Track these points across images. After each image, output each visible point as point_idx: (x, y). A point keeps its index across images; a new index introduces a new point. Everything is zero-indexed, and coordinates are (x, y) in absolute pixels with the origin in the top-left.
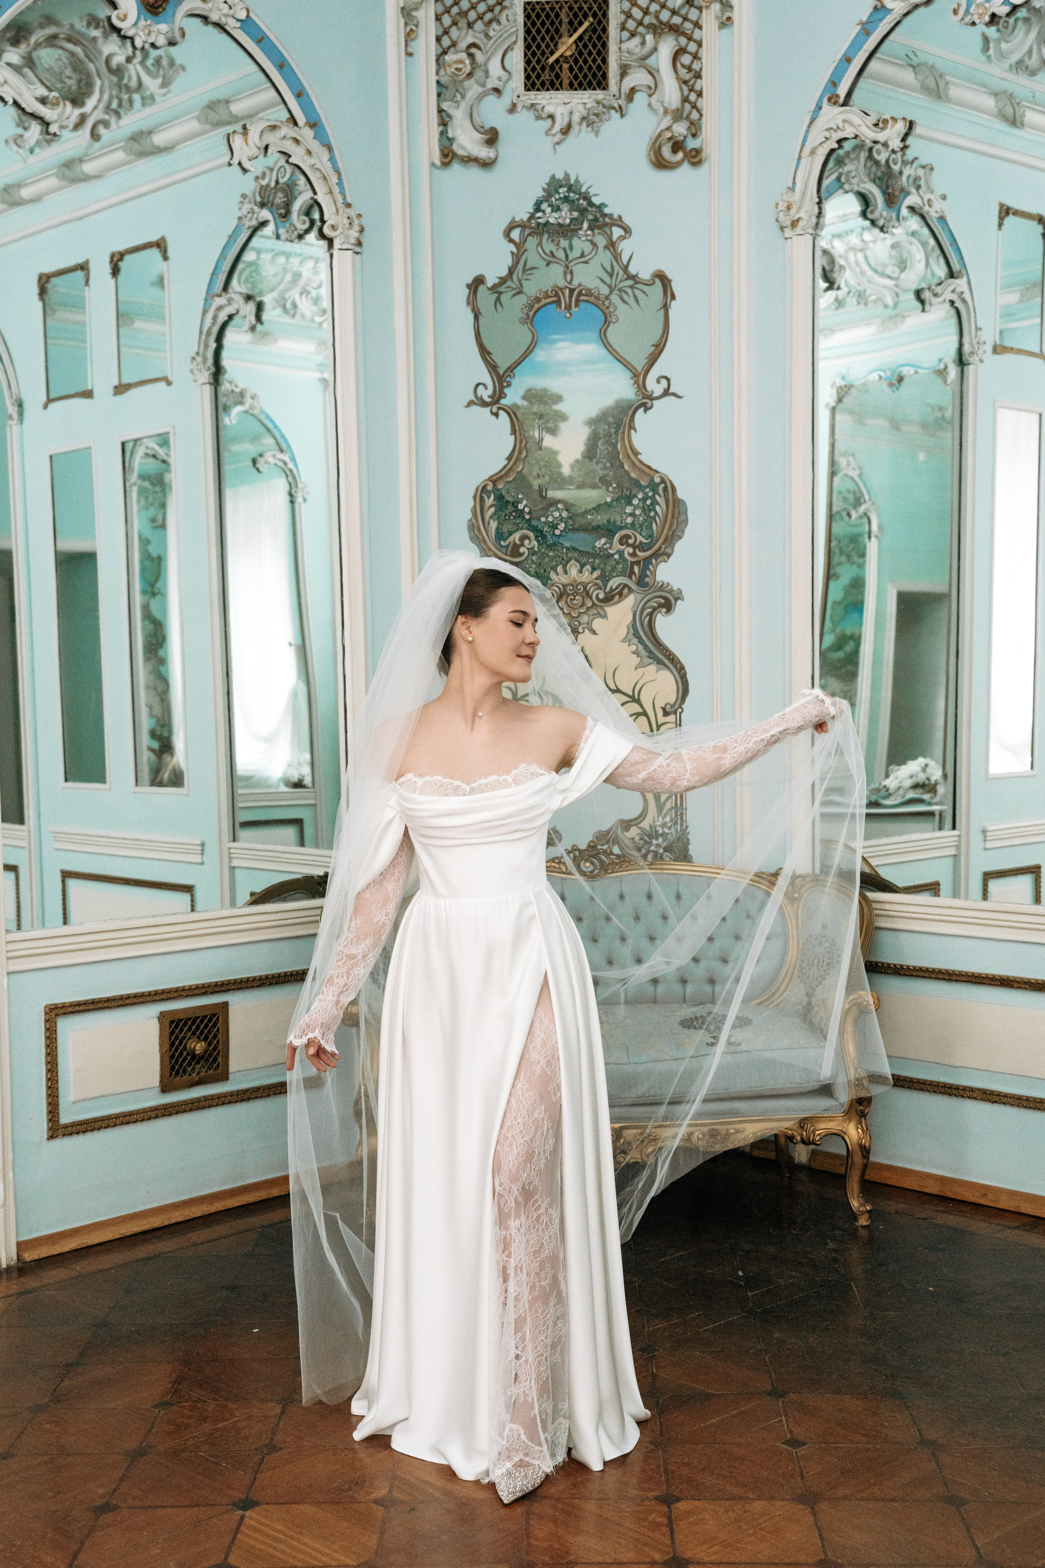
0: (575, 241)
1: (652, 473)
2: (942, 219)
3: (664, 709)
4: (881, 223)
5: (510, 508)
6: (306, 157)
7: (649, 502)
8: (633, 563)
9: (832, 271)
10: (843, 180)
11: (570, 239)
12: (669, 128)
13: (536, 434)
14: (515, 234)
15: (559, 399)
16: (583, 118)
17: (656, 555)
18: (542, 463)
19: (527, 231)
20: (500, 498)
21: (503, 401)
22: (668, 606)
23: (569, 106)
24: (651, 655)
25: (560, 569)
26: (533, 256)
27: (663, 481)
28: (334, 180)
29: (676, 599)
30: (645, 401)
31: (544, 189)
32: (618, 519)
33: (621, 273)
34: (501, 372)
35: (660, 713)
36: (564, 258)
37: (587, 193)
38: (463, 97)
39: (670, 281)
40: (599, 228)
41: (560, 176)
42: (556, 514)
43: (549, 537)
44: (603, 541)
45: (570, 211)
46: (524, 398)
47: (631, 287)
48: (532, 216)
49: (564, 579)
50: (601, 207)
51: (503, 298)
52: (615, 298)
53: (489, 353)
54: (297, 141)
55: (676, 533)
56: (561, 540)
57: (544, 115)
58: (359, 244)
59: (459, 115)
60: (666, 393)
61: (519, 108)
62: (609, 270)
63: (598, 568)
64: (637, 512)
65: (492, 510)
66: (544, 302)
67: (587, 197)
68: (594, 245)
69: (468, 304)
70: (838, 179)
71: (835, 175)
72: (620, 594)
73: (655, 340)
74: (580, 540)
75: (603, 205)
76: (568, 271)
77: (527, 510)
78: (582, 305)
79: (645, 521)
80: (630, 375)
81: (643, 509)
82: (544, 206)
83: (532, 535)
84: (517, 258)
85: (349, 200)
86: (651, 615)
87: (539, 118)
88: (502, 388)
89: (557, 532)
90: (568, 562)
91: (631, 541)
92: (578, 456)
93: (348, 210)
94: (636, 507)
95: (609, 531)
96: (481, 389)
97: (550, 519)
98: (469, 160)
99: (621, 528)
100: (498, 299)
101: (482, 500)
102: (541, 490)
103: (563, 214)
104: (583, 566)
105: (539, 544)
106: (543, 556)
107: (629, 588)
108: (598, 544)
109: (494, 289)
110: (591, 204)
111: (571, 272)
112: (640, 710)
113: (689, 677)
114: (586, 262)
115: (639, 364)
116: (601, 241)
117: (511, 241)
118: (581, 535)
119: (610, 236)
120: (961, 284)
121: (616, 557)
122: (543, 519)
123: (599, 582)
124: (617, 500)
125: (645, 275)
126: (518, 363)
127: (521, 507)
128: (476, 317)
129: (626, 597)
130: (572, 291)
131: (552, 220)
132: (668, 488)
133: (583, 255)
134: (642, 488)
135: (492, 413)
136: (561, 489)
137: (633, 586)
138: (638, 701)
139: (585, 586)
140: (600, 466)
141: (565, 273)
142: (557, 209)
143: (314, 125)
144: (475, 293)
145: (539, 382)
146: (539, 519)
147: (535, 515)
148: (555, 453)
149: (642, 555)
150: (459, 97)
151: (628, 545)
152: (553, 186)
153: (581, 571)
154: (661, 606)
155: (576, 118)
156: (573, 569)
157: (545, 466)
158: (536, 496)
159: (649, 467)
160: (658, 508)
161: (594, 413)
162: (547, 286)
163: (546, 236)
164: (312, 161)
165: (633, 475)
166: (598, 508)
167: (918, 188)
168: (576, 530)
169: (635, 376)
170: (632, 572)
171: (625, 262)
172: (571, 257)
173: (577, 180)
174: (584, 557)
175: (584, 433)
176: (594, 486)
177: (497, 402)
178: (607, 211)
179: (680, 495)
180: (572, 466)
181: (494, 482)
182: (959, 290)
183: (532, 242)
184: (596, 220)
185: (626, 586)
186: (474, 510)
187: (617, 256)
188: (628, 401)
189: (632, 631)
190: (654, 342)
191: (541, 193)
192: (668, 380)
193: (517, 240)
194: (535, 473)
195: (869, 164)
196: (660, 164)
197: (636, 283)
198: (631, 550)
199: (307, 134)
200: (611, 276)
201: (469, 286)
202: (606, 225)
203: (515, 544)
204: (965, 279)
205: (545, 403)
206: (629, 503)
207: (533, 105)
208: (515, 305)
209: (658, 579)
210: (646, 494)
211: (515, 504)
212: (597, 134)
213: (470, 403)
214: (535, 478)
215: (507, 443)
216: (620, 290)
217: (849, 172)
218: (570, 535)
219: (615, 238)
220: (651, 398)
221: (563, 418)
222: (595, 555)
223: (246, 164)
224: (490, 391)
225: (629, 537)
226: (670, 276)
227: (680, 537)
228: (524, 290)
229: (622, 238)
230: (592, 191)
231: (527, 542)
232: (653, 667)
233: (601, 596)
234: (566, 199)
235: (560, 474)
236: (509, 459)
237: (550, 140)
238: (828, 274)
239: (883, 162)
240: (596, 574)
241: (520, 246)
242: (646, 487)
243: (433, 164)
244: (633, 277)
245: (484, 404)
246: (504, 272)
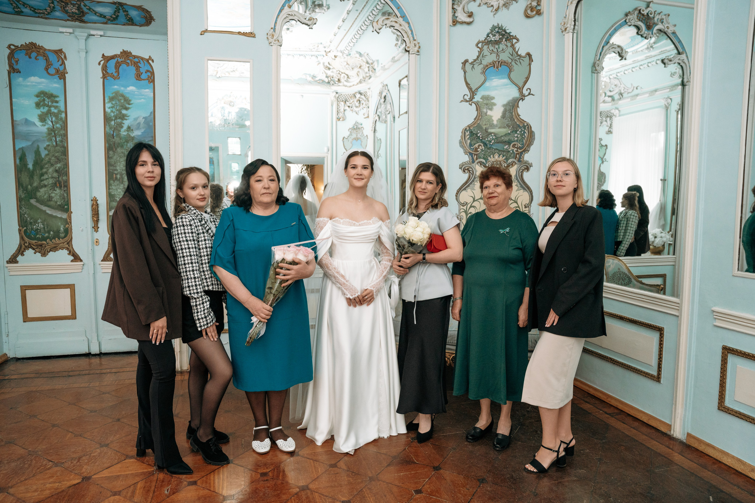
0: (500, 45)
1: (524, 122)
2: (674, 33)
3: (525, 205)
4: (645, 35)
5: (475, 136)
6: (400, 27)
7: (522, 132)
8: (517, 154)
9: (622, 53)
10: (627, 21)
11: (499, 45)
12: (531, 4)
13: (485, 111)
14: (480, 45)
15: (493, 98)
16: (504, 5)
17: (524, 151)
18: (487, 120)
19: (484, 44)
20: (471, 132)
21: (473, 100)
22: (528, 169)
23: (498, 2)
24: (522, 187)
25: (492, 156)
26: (486, 51)
27: (527, 125)
28: (410, 33)
29: (530, 166)
30: (522, 97)
31: (490, 30)
32: (512, 139)
33: (515, 54)
34: (473, 90)
35: (524, 207)
36: (496, 51)
37: (505, 29)
38: (461, 3)
39: (531, 55)
40: (509, 40)
41: (496, 25)
42: (491, 137)
43: (488, 145)
44: (507, 146)
45: (499, 36)
46: (481, 98)
47: (519, 59)
48: (486, 39)
49: (493, 160)
50: (509, 33)
51: (475, 66)
52: (513, 63)
53: (469, 84)
54: (396, 22)
55: (531, 143)
56: (493, 146)
57: (490, 5)
58: (418, 52)
59: (459, 9)
60: (529, 94)
61: (482, 4)
62: (512, 54)
63: (505, 155)
64: (519, 136)
65: (468, 136)
66: (489, 66)
67: (505, 31)
68: (506, 46)
69: (462, 69)
70: (625, 21)
71: (624, 20)
72: (512, 165)
73: (526, 76)
74: (499, 146)
75: (510, 32)
76: (498, 55)
77: (481, 136)
78: (502, 66)
79: (521, 139)
80: (518, 88)
81: (521, 135)
82: (490, 35)
83: (482, 145)
84: (480, 53)
85: (415, 38)
86: (522, 172)
87: (488, 7)
88: (473, 96)
89: (491, 143)
90: (495, 154)
91: (516, 146)
92: (499, 117)
93: (415, 42)
94: (518, 134)
95: (509, 143)
96: (466, 97)
97: (489, 139)
98: (463, 23)
99: (513, 142)
100: (473, 67)
101: (465, 133)
102: (486, 130)
103: (497, 37)
104: (500, 155)
105: (485, 148)
106: (486, 152)
107: (515, 163)
108: (505, 147)
109: (471, 63)
110: (506, 33)
111: (499, 56)
112: (517, 206)
113: (533, 194)
114: (504, 52)
115: (521, 85)
116: (509, 44)
117: (478, 47)
118: (500, 144)
119: (512, 43)
120: (683, 57)
121: (511, 152)
122: (486, 139)
123: (505, 160)
124: (512, 132)
125: (523, 54)
126: (480, 87)
127: (479, 135)
128: (465, 73)
129: (514, 165)
130: (499, 62)
131: (492, 39)
132: (529, 127)
133: (503, 50)
134: (520, 127)
135: (469, 104)
136: (493, 129)
137: (516, 162)
138: (517, 203)
139: (500, 162)
140: (507, 120)
141: (497, 56)
142: (495, 35)
143: (404, 17)
144: (465, 65)
145: (486, 93)
146: (485, 139)
147: (483, 138)
148: (492, 117)
149: (520, 151)
150: (459, 3)
151: (515, 148)
152: (494, 28)
153: (499, 157)
154: (525, 169)
155: (501, 5)
156: (496, 156)
157: (488, 121)
158: (484, 131)
159: (523, 120)
160: (525, 134)
161: (505, 103)
162: (490, 61)
163: (490, 45)
164: (402, 28)
165: (518, 123)
166: (506, 135)
167: (662, 22)
168: (498, 143)
169: (519, 89)
170: (516, 157)
171: (517, 51)
172: (499, 51)
173: (501, 25)
174: (501, 152)
175: (502, 109)
176: (504, 128)
177: (471, 100)
178: (511, 34)
179: (533, 129)
180: (497, 121)
181: (469, 127)
182: (682, 58)
183: (485, 47)
184: (508, 38)
185: (514, 162)
186: (462, 137)
187: (514, 49)
188: (517, 97)
189: (515, 178)
190: (526, 77)
191: (489, 31)
192: (530, 89)
193: (480, 47)
194: (484, 124)
195: (640, 15)
196: (528, 17)
197: (520, 57)
198: (516, 149)
199: (400, 20)
200: (512, 56)
201: (462, 63)
202: (511, 39)
203: (476, 148)
204: (685, 55)
205: (489, 100)
206: (516, 133)
207: (486, 3)
208: (479, 68)
209: (525, 159)
210: (522, 129)
211: (476, 134)
212: (508, 9)
213: (462, 101)
214: (484, 125)
215: (475, 114)
216: (515, 60)
217: (630, 18)
218: (496, 144)
219: (514, 43)
220: (525, 96)
221: (494, 104)
222: (504, 151)
223: (378, 31)
224: (469, 97)
225: (516, 145)
226: (531, 54)
227: (532, 144)
228: (482, 63)
229: (516, 43)
230: (506, 28)
231: (480, 147)
232: (522, 191)
233: (506, 165)
234: (498, 32)
235: (493, 124)
236: (475, 119)
237: (493, 13)
238: (621, 54)
239: (646, 14)
240: (504, 158)
241: (481, 49)
242: (522, 127)
243: (450, 25)
244: (519, 56)
245: (467, 101)
246: (475, 58)
